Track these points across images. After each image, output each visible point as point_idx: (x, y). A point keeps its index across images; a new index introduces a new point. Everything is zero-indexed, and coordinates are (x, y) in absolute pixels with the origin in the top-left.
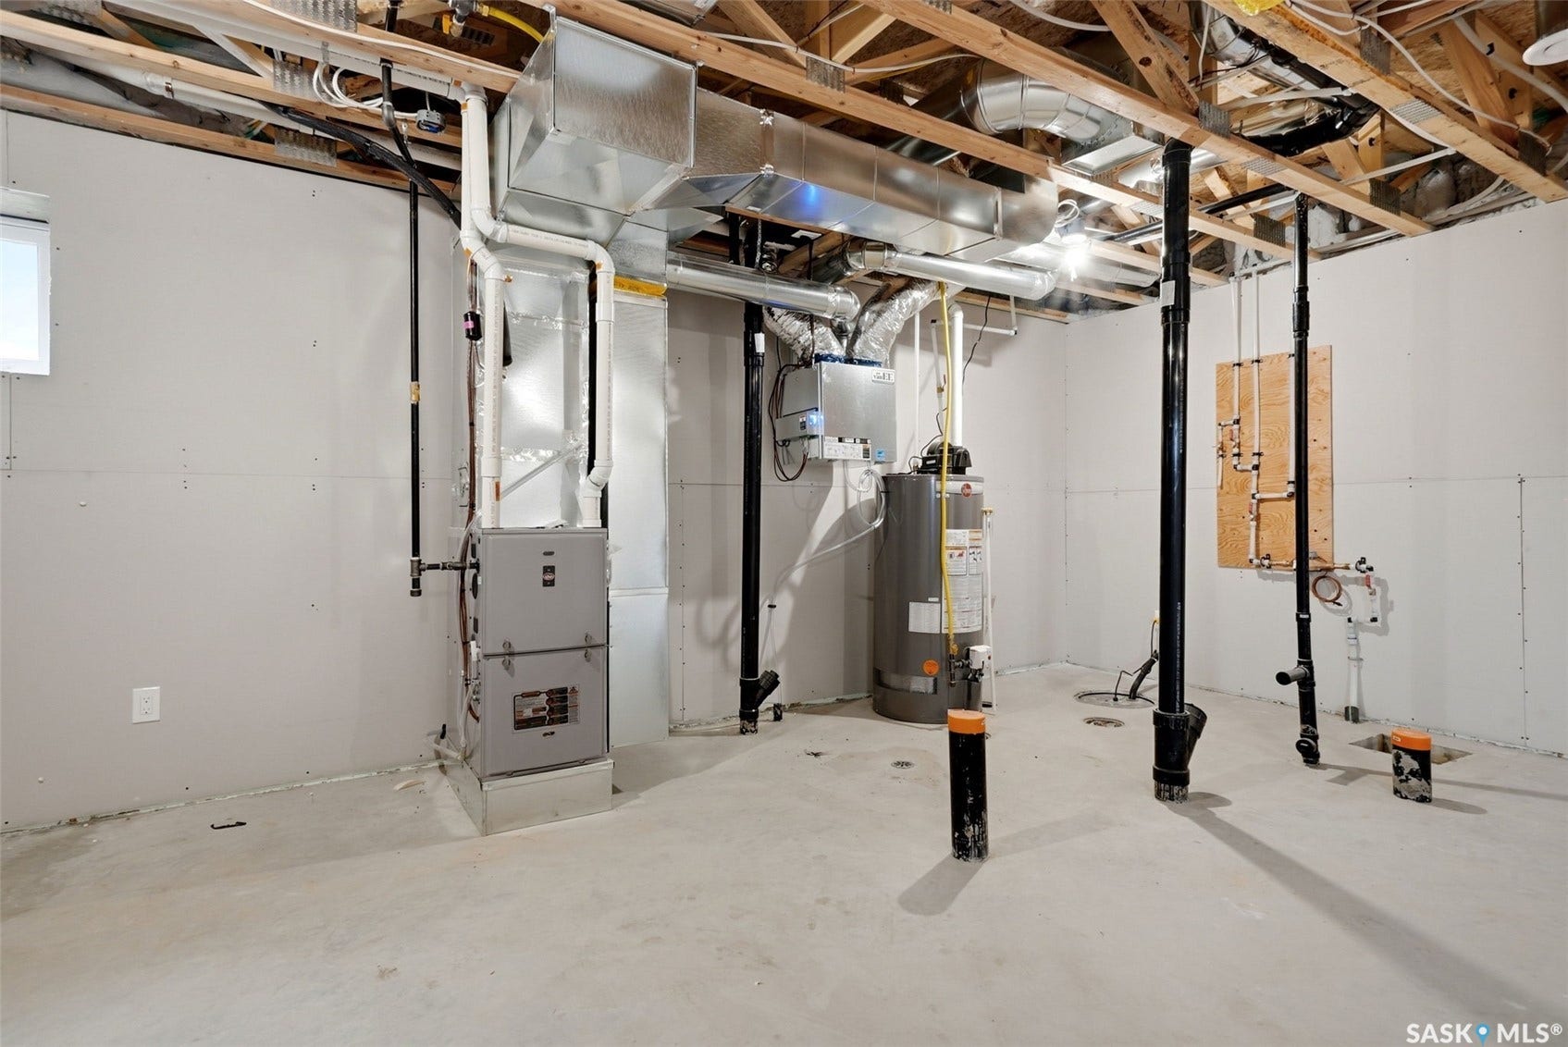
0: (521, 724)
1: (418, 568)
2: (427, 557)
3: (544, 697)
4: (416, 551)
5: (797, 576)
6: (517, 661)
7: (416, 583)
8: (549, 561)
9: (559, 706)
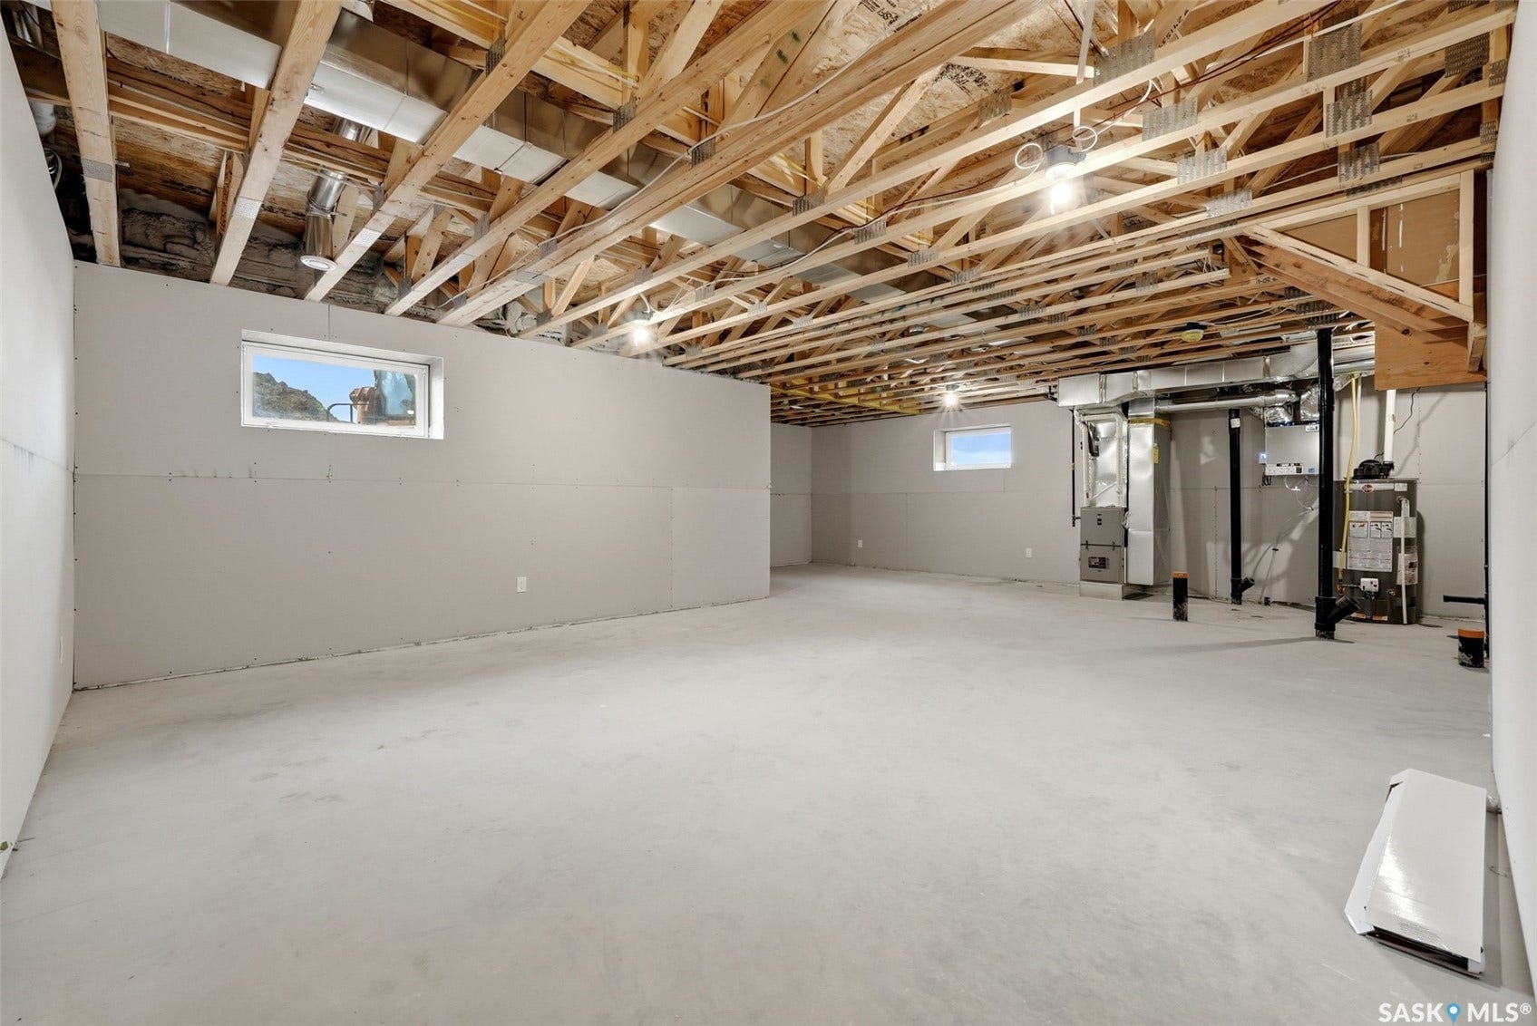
0: (1091, 566)
1: (1074, 519)
2: (1076, 515)
3: (1098, 560)
4: (1074, 513)
5: (1296, 535)
6: (1089, 547)
7: (1074, 523)
8: (1099, 517)
9: (1103, 563)
